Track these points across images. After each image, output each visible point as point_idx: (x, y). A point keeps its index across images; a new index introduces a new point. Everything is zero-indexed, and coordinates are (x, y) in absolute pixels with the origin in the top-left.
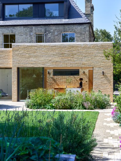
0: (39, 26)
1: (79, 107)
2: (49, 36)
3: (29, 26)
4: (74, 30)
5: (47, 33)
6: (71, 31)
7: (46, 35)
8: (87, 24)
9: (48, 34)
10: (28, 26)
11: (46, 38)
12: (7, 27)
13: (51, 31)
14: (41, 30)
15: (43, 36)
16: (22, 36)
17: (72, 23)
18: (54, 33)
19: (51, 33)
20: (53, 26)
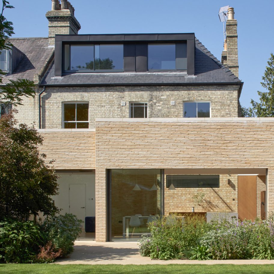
0: (139, 88)
1: (265, 254)
2: (159, 108)
3: (118, 87)
4: (209, 97)
5: (155, 101)
6: (203, 98)
7: (152, 106)
8: (234, 86)
9: (157, 104)
10: (115, 88)
11: (151, 112)
12: (71, 89)
13: (162, 97)
14: (142, 95)
15: (146, 108)
16: (102, 106)
17: (205, 82)
18: (169, 101)
19: (162, 103)
20: (167, 87)
